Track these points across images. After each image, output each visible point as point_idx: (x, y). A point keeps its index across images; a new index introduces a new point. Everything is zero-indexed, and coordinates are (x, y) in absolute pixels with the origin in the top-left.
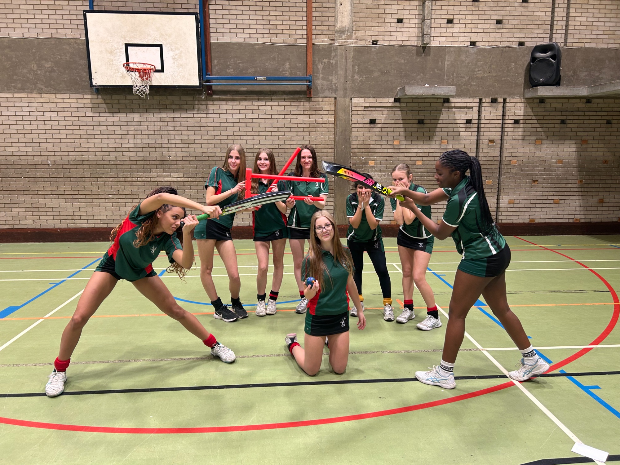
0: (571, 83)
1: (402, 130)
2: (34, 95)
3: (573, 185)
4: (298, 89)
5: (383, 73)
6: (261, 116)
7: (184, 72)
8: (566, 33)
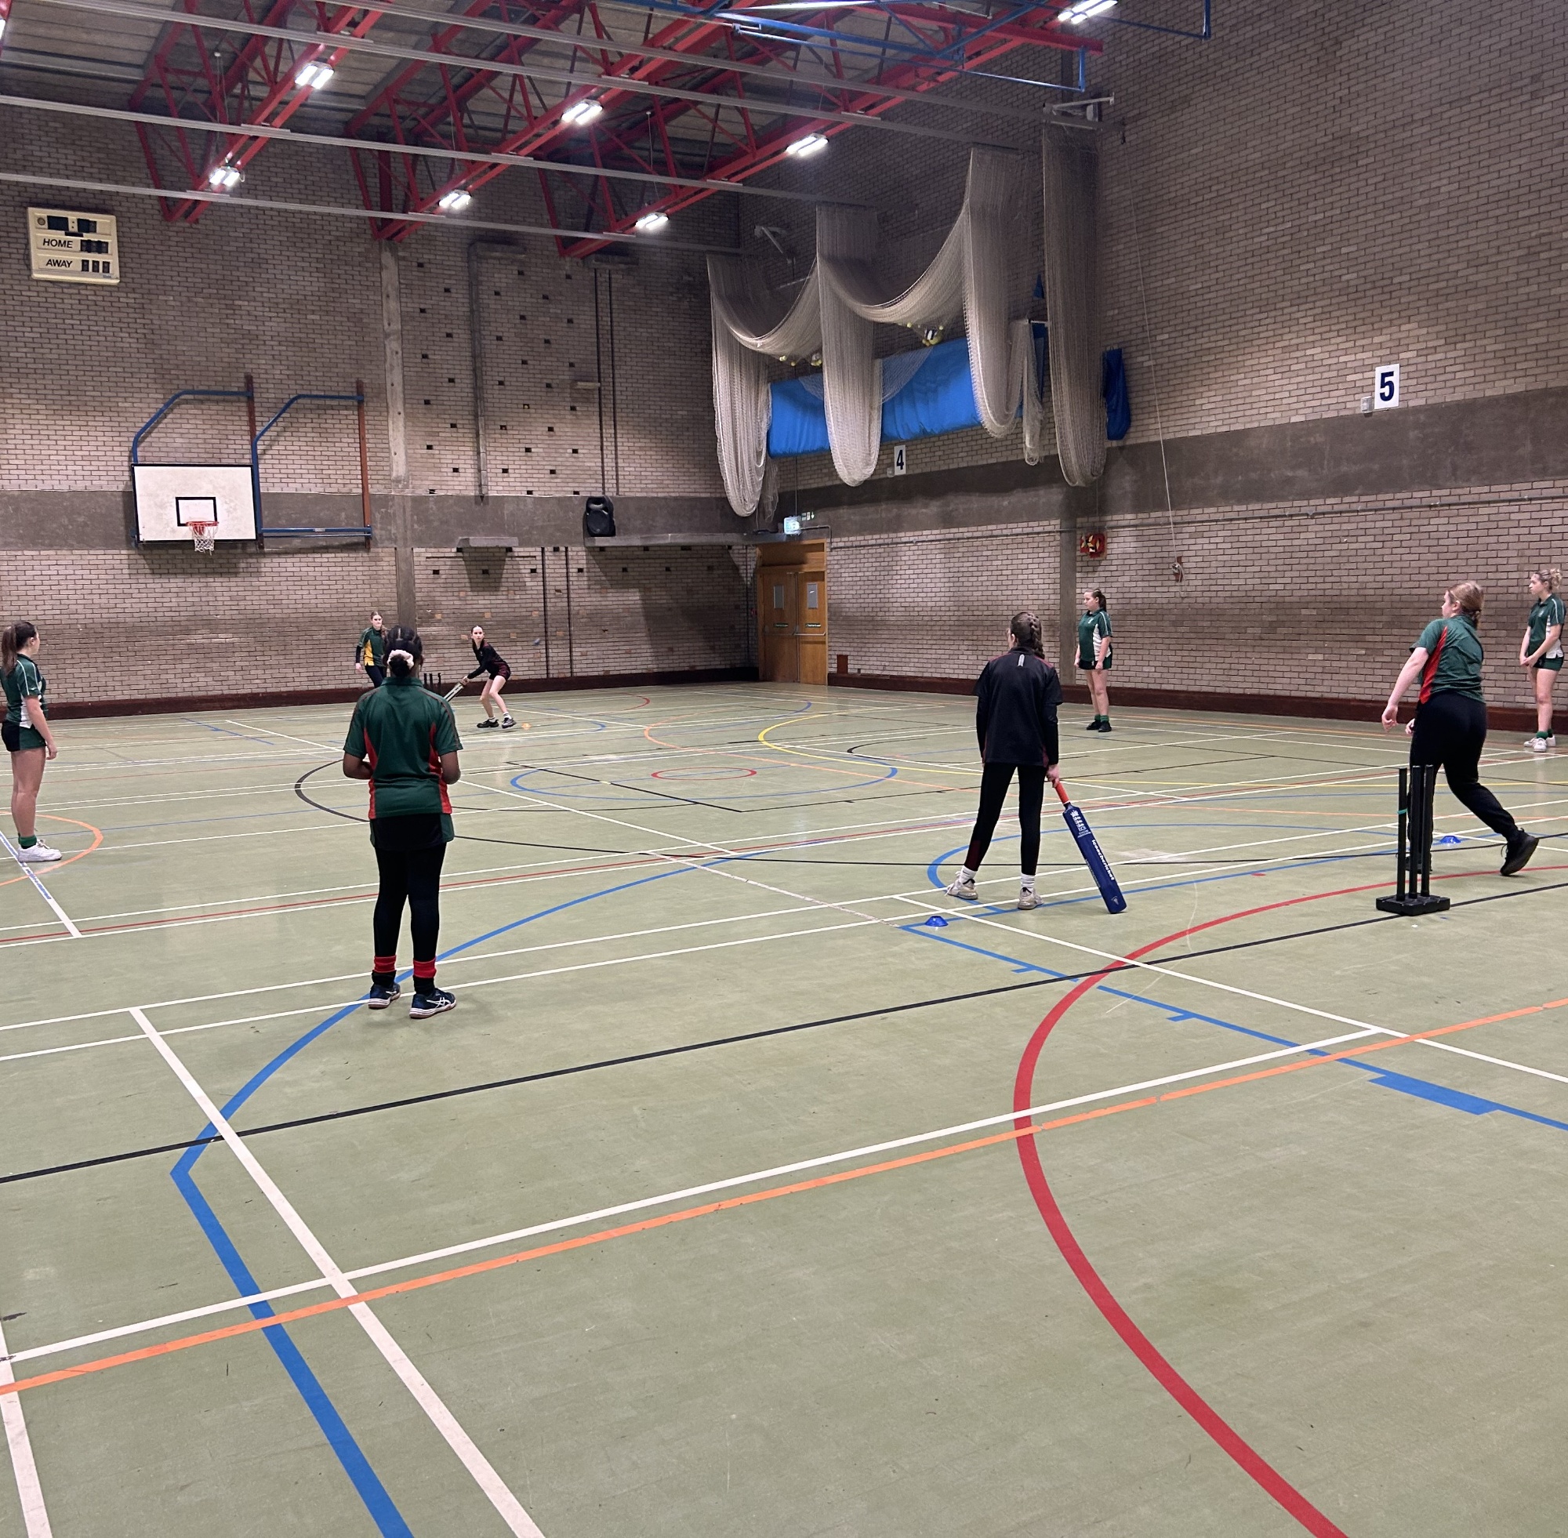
0: (627, 532)
1: (467, 581)
3: (642, 635)
4: (355, 540)
6: (317, 569)
7: (238, 524)
8: (617, 484)
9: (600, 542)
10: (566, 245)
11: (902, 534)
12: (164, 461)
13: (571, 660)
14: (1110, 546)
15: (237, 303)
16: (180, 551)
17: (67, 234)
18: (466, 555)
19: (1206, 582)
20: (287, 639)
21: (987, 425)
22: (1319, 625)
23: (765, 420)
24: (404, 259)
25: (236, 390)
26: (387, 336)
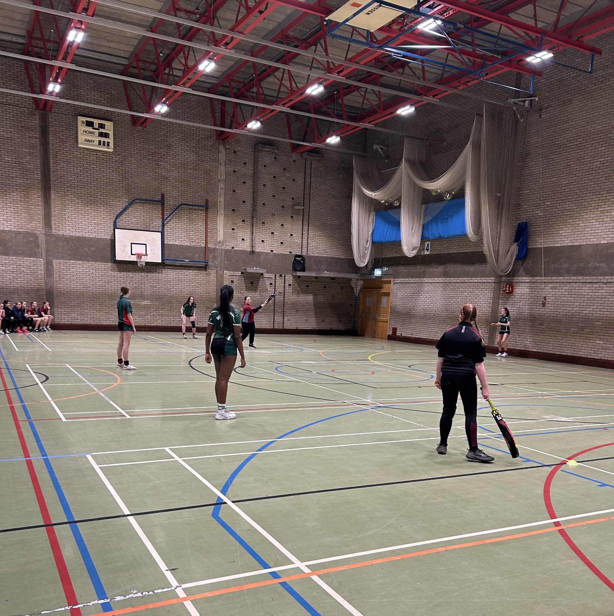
0: (310, 270)
1: (244, 286)
2: (86, 262)
3: (312, 313)
4: (201, 265)
5: (236, 261)
6: (185, 277)
7: (155, 256)
8: (307, 250)
9: (299, 274)
10: (295, 147)
11: (426, 279)
12: (128, 227)
13: (283, 322)
14: (515, 290)
15: (159, 163)
16: (131, 265)
17: (93, 129)
18: (245, 275)
19: (555, 308)
20: (172, 304)
21: (470, 236)
22: (603, 329)
23: (371, 227)
24: (228, 149)
25: (157, 199)
26: (219, 181)
